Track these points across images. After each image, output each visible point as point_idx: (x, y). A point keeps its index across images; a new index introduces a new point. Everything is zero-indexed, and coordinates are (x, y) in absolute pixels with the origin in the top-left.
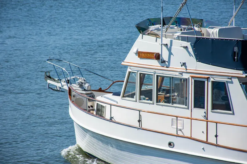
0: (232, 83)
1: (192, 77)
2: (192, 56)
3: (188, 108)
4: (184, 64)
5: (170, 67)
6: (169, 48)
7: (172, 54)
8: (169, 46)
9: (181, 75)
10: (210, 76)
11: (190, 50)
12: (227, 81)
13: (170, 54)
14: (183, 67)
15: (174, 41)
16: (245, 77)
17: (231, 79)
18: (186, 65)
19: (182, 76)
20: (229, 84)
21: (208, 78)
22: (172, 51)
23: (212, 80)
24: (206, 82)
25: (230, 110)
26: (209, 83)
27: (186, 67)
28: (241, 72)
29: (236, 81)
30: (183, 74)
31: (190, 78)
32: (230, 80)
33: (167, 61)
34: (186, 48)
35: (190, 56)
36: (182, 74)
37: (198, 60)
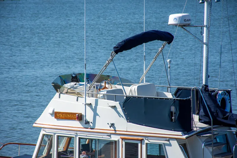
0: (170, 145)
1: (122, 139)
2: (123, 117)
4: (113, 125)
5: (96, 128)
6: (93, 108)
7: (98, 115)
8: (93, 106)
9: (109, 137)
10: (144, 138)
11: (120, 109)
12: (164, 144)
13: (96, 114)
14: (112, 129)
15: (99, 100)
16: (185, 138)
17: (169, 141)
18: (115, 126)
19: (111, 138)
20: (166, 147)
21: (141, 141)
22: (97, 112)
23: (146, 141)
24: (140, 145)
26: (143, 145)
27: (114, 128)
28: (180, 133)
29: (175, 143)
30: (112, 136)
31: (121, 140)
32: (168, 142)
33: (91, 122)
34: (114, 107)
35: (120, 117)
36: (110, 136)
37: (128, 121)
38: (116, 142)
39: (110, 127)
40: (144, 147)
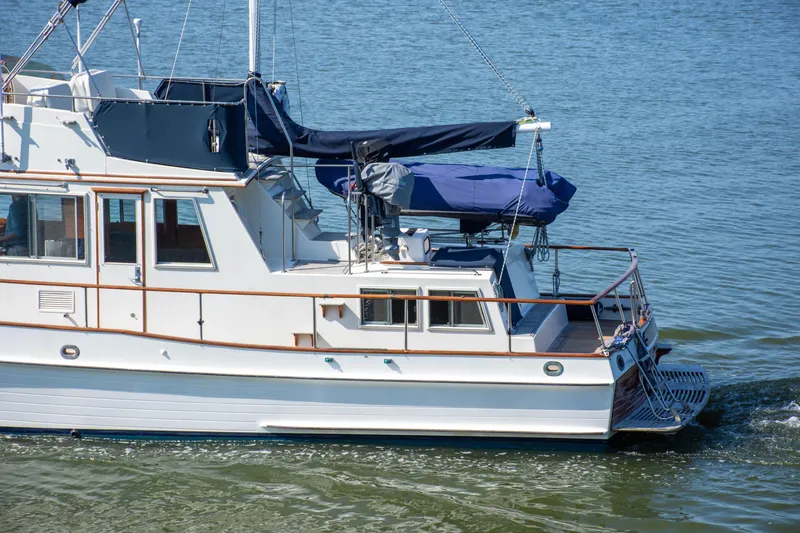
0: (210, 201)
1: (97, 192)
2: (96, 146)
3: (89, 265)
4: (71, 163)
5: (29, 170)
6: (21, 126)
7: (34, 143)
8: (20, 122)
9: (65, 190)
10: (149, 190)
11: (87, 129)
12: (196, 199)
13: (27, 141)
14: (71, 171)
15: (35, 109)
16: (244, 185)
17: (207, 191)
18: (77, 164)
19: (68, 191)
20: (201, 205)
21: (143, 194)
22: (32, 136)
23: (154, 195)
24: (139, 203)
25: (209, 262)
26: (146, 204)
27: (75, 168)
28: (232, 175)
29: (221, 197)
30: (69, 186)
31: (92, 196)
32: (205, 196)
33: (16, 159)
34: (73, 125)
35: (90, 146)
36: (66, 186)
37: (109, 153)
38: (80, 199)
39: (67, 167)
40: (150, 207)
